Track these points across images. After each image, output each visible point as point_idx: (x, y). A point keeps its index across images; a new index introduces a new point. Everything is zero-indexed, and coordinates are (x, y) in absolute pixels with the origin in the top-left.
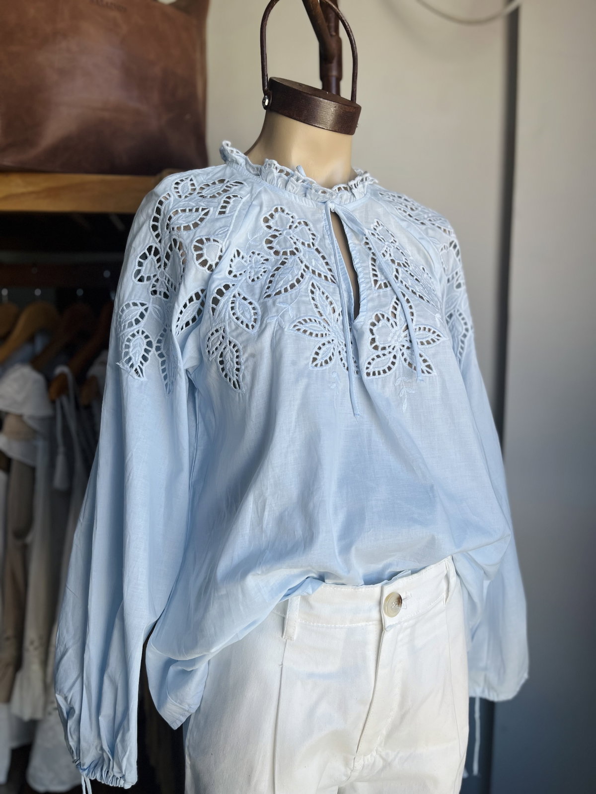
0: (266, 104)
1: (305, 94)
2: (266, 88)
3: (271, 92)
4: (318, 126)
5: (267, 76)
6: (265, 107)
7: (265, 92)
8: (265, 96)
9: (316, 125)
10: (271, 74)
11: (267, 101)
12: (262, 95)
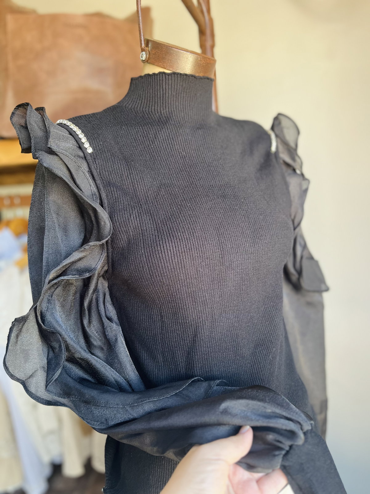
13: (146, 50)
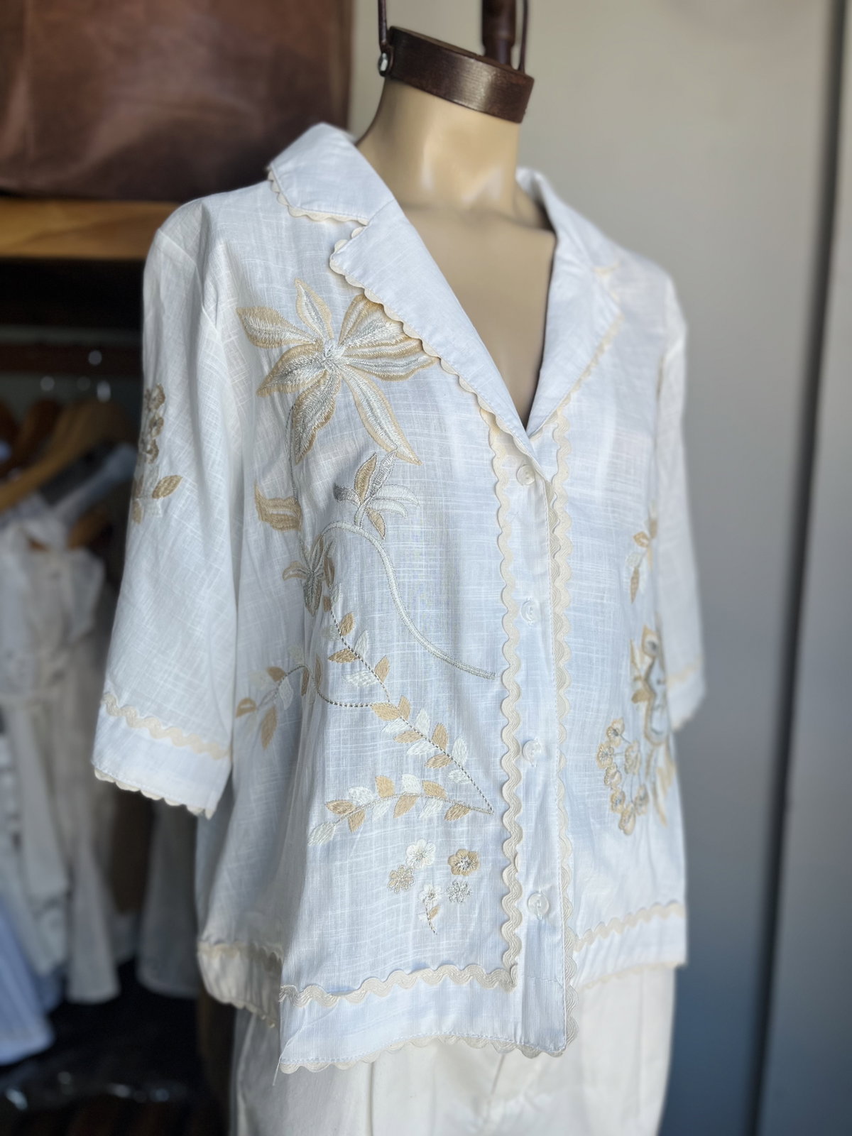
0: (384, 67)
1: (447, 52)
2: (384, 41)
3: (391, 47)
4: (466, 104)
5: (386, 21)
6: (382, 73)
7: (383, 49)
8: (382, 52)
9: (463, 103)
10: (393, 21)
11: (385, 62)
12: (377, 51)
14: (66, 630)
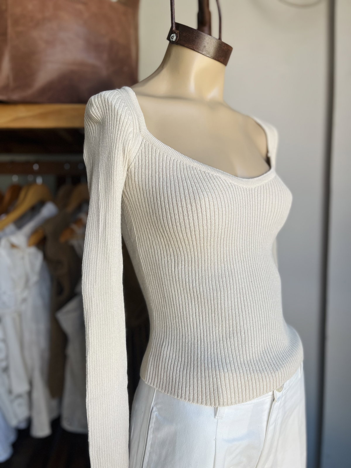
13: (177, 32)
14: (27, 281)
